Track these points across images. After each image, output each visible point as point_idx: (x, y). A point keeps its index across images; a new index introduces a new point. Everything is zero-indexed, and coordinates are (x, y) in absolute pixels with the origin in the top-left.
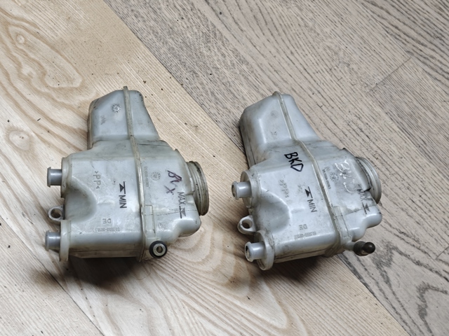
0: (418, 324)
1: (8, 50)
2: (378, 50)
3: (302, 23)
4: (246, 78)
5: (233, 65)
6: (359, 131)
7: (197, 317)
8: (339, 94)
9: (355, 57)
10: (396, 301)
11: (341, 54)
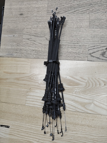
1: (34, 82)
2: (83, 19)
3: (68, 28)
4: (69, 48)
5: (65, 48)
6: (94, 37)
7: (101, 96)
8: (85, 34)
9: (81, 24)
11: (79, 26)
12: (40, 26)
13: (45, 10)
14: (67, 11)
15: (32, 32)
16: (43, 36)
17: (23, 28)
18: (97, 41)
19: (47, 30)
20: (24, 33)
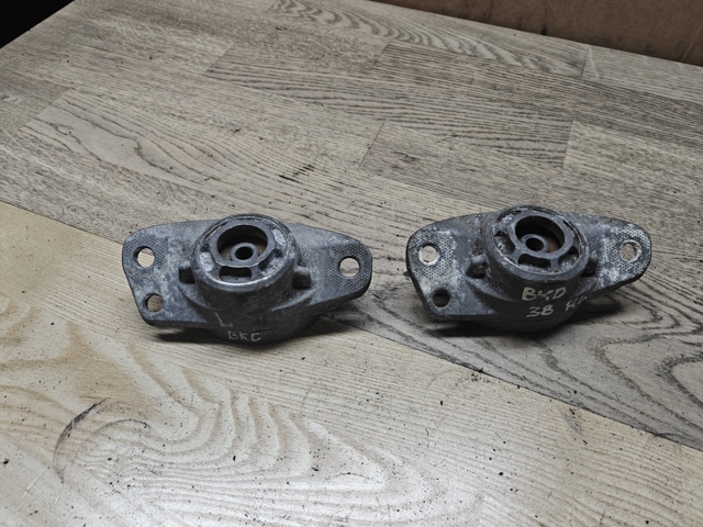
0: (555, 378)
2: (349, 130)
6: (367, 206)
8: (331, 183)
9: (331, 145)
10: (511, 365)
11: (314, 149)
12: (149, 99)
13: (206, 61)
14: (294, 89)
15: (96, 110)
16: (134, 134)
17: (69, 86)
18: (376, 226)
19: (164, 122)
20: (59, 101)
